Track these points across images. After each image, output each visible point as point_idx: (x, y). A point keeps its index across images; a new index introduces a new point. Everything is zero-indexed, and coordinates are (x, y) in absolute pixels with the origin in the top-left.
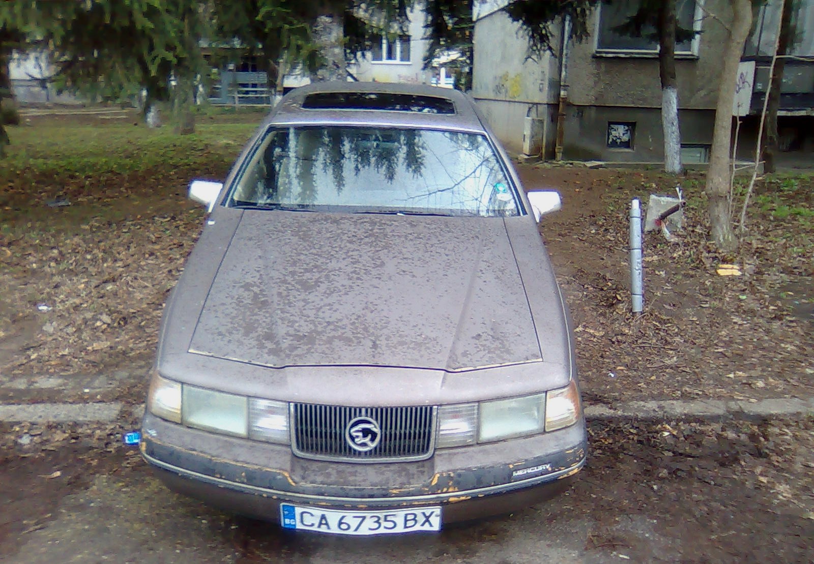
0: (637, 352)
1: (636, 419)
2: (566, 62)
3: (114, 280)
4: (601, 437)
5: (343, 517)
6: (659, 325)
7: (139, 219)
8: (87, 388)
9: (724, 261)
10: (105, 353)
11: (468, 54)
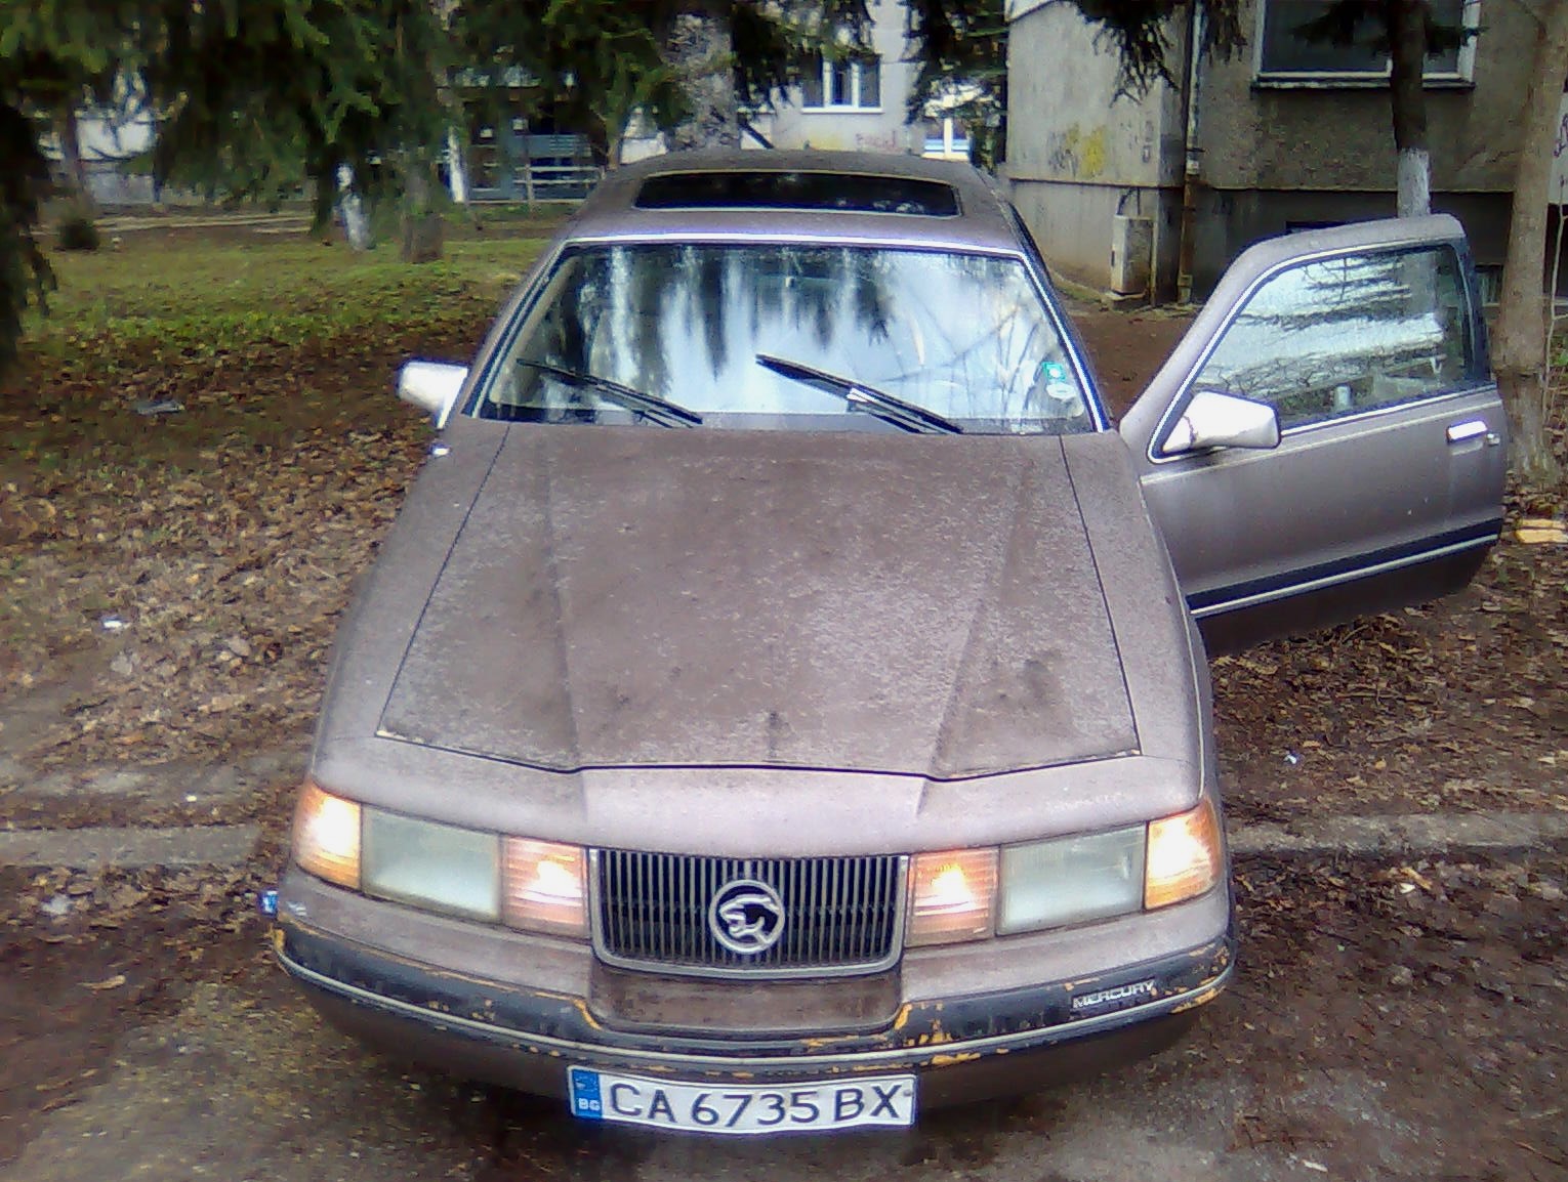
0: (1346, 709)
1: (1343, 855)
2: (1197, 100)
3: (259, 565)
4: (1268, 895)
5: (702, 1097)
6: (1393, 651)
7: (319, 437)
8: (191, 792)
9: (1533, 511)
10: (235, 717)
11: (997, 89)
